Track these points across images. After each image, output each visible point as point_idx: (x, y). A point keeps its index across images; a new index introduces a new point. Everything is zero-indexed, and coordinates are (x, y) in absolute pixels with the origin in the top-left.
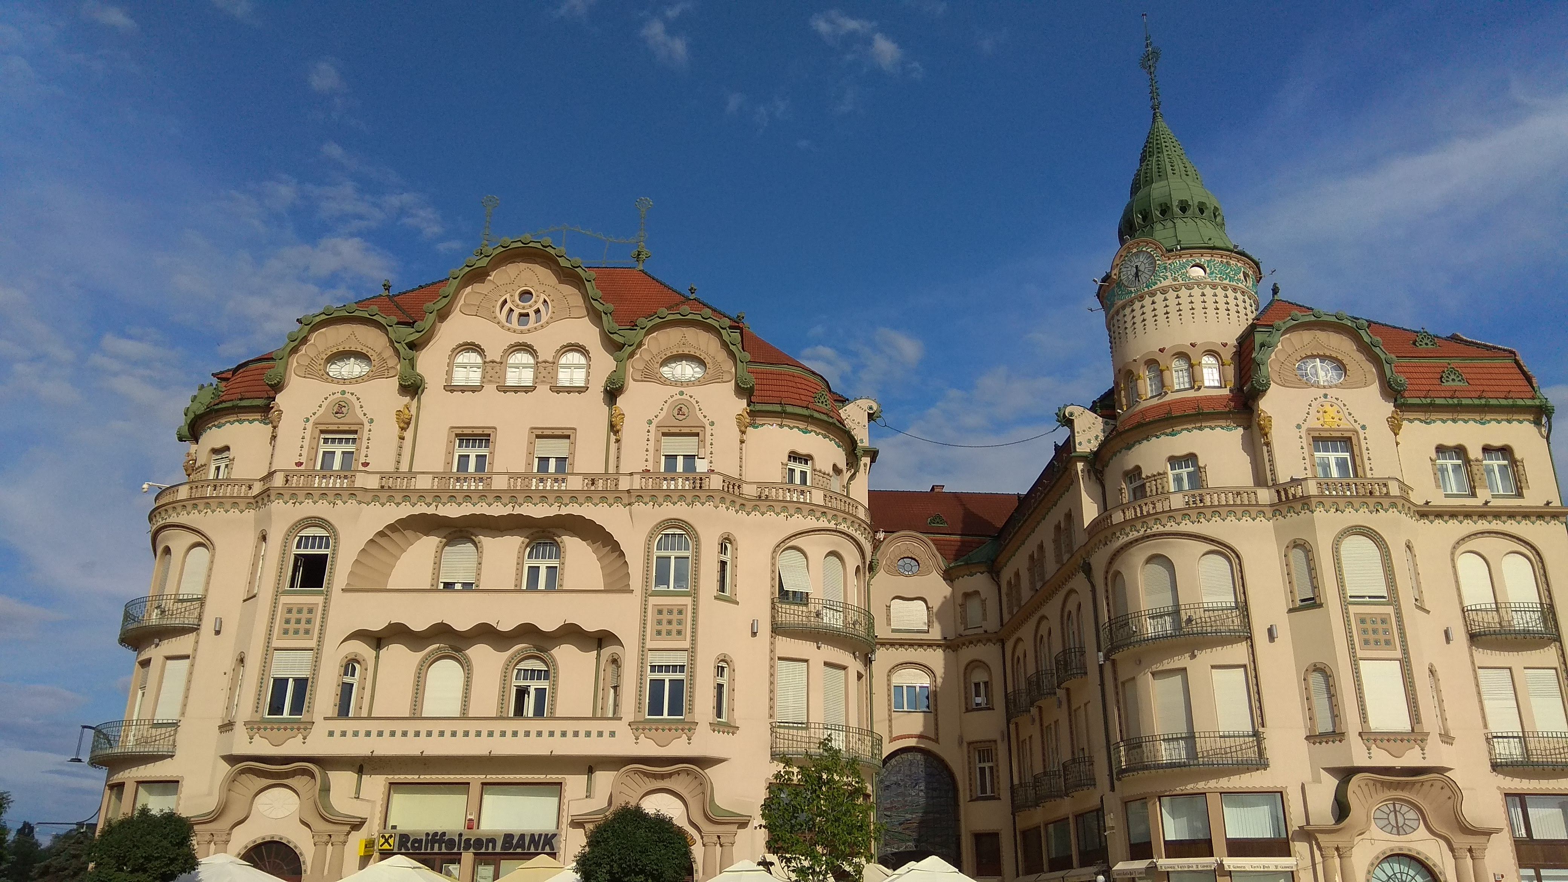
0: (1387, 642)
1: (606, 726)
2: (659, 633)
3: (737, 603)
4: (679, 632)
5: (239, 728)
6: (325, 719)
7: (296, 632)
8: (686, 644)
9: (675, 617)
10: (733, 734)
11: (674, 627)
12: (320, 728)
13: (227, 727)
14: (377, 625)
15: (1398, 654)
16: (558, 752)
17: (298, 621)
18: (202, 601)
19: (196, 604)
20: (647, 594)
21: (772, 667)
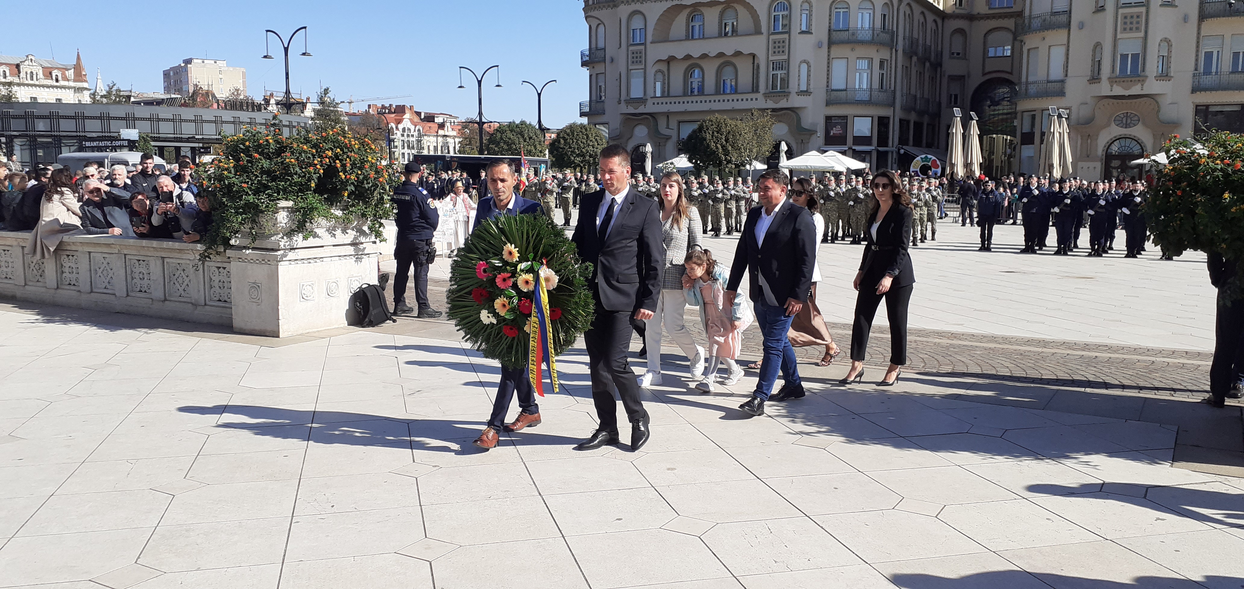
0: (1137, 29)
1: (754, 96)
2: (774, 52)
3: (812, 33)
4: (783, 52)
5: (622, 102)
6: (651, 98)
7: (637, 62)
8: (786, 57)
9: (781, 45)
10: (809, 95)
11: (781, 49)
12: (650, 102)
13: (619, 102)
14: (665, 58)
15: (1142, 34)
16: (737, 107)
17: (637, 57)
18: (604, 49)
19: (603, 50)
20: (769, 34)
21: (828, 63)
